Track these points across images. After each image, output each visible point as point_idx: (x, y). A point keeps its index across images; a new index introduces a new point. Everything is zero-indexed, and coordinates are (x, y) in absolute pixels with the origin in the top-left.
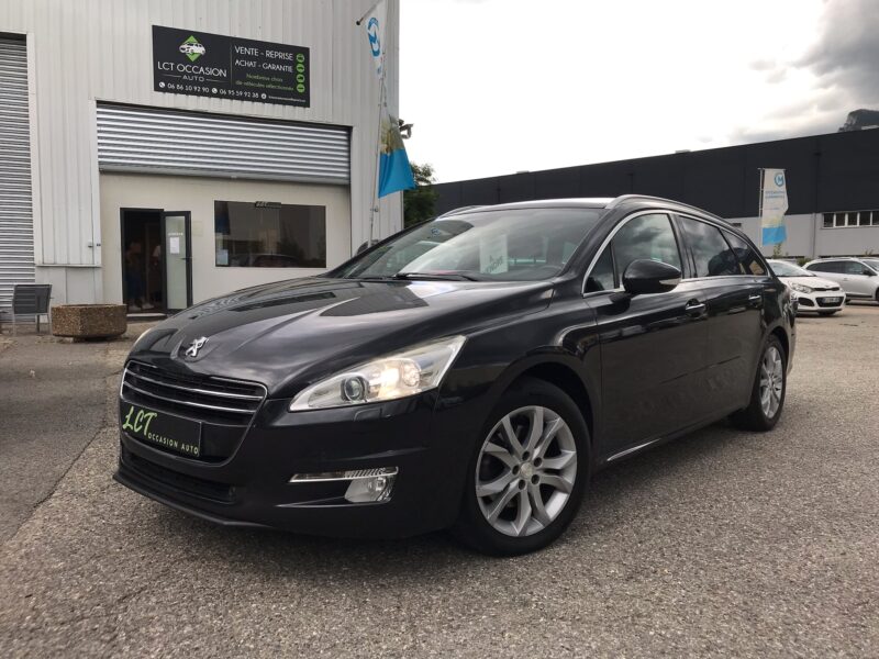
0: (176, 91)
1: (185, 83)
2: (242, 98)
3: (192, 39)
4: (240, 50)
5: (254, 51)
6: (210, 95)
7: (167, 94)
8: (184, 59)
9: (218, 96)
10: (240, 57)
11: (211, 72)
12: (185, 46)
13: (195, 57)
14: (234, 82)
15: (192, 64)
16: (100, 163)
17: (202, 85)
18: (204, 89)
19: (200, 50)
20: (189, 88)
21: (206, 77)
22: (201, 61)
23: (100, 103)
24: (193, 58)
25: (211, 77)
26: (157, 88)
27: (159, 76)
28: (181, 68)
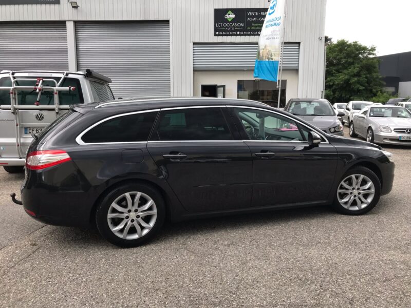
0: (222, 35)
1: (226, 31)
2: (250, 35)
3: (230, 12)
4: (250, 13)
5: (256, 13)
6: (237, 35)
7: (219, 37)
8: (227, 21)
9: (240, 35)
10: (250, 16)
11: (237, 25)
12: (227, 15)
13: (231, 19)
14: (247, 28)
15: (230, 22)
16: (194, 67)
17: (233, 31)
18: (234, 33)
19: (233, 16)
20: (228, 33)
21: (235, 27)
22: (234, 21)
23: (194, 44)
24: (230, 20)
25: (237, 27)
26: (215, 35)
27: (216, 29)
28: (225, 25)
